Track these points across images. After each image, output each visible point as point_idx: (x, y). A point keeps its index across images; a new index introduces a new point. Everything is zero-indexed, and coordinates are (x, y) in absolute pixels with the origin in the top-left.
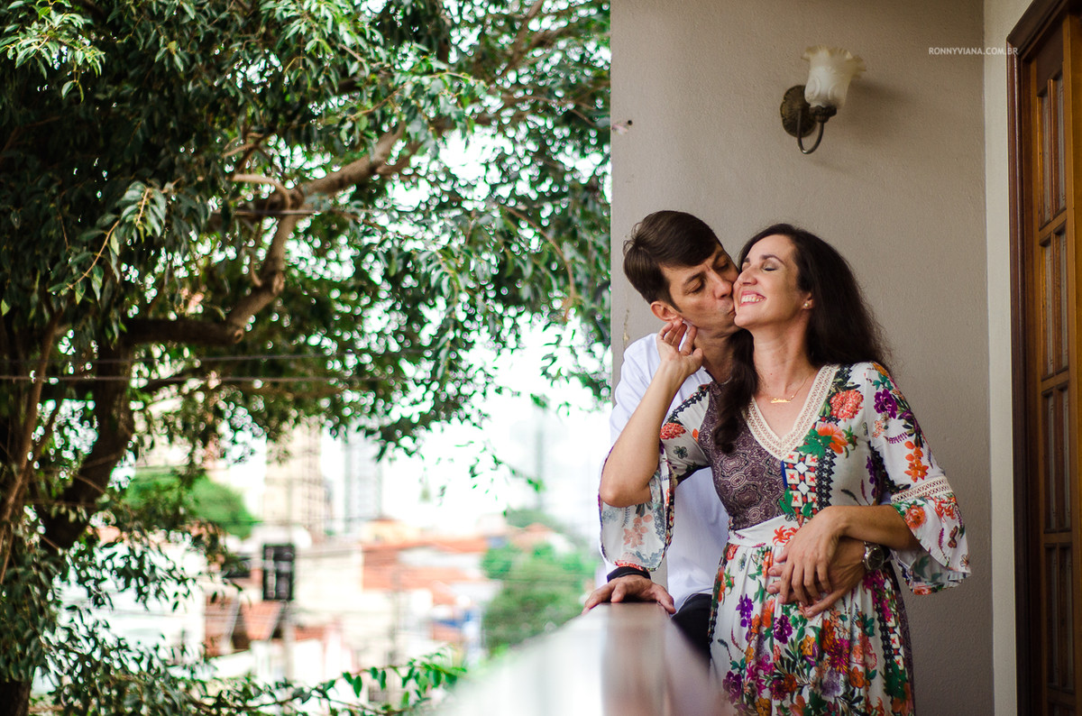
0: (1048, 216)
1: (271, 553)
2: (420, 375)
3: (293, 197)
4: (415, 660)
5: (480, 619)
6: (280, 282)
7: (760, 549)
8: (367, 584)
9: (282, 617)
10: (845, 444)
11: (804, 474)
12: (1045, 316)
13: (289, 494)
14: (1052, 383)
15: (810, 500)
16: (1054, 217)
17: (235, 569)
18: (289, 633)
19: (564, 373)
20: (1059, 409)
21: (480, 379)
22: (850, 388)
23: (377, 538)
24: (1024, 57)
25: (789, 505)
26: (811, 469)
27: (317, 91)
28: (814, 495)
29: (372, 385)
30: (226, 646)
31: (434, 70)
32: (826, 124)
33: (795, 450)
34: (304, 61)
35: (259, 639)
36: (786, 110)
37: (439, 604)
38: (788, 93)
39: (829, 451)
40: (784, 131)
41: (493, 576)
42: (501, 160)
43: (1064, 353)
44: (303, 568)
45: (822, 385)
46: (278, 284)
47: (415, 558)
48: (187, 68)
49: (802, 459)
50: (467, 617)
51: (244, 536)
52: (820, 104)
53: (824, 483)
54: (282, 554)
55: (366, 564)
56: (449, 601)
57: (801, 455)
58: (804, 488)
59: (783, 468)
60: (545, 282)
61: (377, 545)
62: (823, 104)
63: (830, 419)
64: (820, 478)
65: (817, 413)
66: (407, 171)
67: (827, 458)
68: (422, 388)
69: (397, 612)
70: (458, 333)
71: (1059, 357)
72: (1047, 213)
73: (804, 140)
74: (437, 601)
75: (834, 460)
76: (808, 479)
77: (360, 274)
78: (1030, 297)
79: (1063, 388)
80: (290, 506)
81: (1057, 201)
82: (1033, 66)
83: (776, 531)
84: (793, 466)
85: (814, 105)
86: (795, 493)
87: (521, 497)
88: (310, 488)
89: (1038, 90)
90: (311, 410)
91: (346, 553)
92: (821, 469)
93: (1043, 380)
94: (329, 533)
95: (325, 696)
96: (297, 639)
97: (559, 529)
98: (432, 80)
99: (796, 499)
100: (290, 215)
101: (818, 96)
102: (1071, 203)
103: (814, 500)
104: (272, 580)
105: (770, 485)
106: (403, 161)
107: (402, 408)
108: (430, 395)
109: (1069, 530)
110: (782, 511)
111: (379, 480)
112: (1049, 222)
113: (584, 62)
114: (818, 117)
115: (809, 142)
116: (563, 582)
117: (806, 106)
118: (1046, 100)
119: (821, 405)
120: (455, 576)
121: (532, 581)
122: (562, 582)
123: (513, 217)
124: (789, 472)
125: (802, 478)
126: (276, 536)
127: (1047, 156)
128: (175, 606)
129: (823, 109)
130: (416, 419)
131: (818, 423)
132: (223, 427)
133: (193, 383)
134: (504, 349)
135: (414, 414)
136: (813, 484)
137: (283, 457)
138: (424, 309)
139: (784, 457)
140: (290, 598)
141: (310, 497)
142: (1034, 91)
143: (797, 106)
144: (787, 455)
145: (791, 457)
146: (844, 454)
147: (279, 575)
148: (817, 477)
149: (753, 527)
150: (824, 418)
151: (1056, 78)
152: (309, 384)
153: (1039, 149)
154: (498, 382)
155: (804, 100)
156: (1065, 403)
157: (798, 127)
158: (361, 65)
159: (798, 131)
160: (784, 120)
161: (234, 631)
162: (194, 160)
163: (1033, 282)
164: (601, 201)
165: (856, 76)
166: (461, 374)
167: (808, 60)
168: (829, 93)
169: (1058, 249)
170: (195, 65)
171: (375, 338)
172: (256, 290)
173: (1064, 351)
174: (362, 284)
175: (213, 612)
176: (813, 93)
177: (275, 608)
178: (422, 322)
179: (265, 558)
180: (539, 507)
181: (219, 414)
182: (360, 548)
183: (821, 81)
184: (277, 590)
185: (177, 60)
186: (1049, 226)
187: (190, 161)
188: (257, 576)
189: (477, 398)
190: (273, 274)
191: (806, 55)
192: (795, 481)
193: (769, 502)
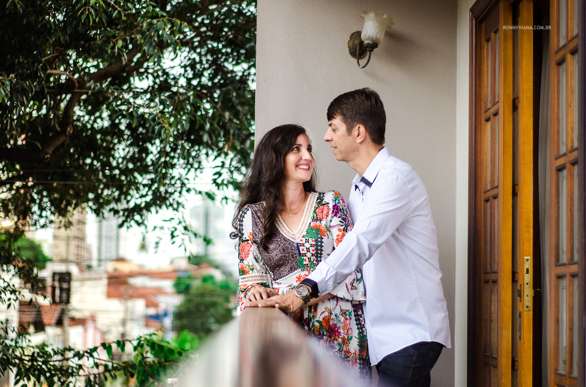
0: (489, 105)
1: (57, 277)
2: (145, 182)
3: (79, 82)
4: (141, 337)
5: (172, 315)
6: (71, 129)
7: (290, 287)
8: (110, 295)
9: (63, 312)
10: (326, 232)
11: (309, 248)
12: (487, 157)
13: (68, 245)
14: (490, 194)
15: (312, 260)
16: (493, 106)
17: (37, 285)
18: (66, 322)
19: (225, 182)
20: (492, 208)
21: (179, 184)
22: (324, 204)
23: (115, 270)
24: (479, 20)
25: (302, 264)
26: (312, 246)
27: (94, 25)
28: (314, 257)
29: (120, 186)
30: (31, 329)
31: (160, 16)
32: (372, 53)
33: (303, 237)
34: (88, 9)
35: (48, 325)
36: (351, 44)
37: (149, 307)
38: (352, 35)
39: (319, 236)
40: (350, 56)
41: (179, 292)
42: (193, 65)
43: (496, 178)
44: (75, 285)
45: (311, 204)
46: (70, 130)
47: (135, 281)
48: (24, 11)
49: (307, 241)
50: (166, 314)
51: (42, 267)
52: (370, 42)
53: (319, 252)
54: (64, 278)
55: (110, 284)
56: (155, 305)
57: (306, 239)
58: (309, 255)
59: (298, 245)
60: (217, 132)
61: (116, 274)
62: (371, 42)
63: (317, 220)
64: (317, 249)
65: (310, 218)
66: (142, 70)
67: (319, 240)
68: (147, 189)
69: (126, 311)
70: (168, 159)
71: (493, 181)
72: (489, 103)
73: (360, 61)
74: (148, 305)
75: (323, 240)
76: (311, 250)
77: (114, 126)
78: (479, 148)
79: (495, 197)
80: (68, 252)
81: (494, 97)
82: (483, 25)
83: (297, 277)
84: (303, 245)
85: (366, 42)
86: (305, 258)
87: (196, 247)
88: (78, 241)
89: (485, 38)
90: (84, 199)
91: (100, 279)
92: (317, 245)
93: (484, 193)
94: (89, 267)
95: (92, 356)
96: (70, 325)
97: (217, 267)
98: (158, 21)
99: (305, 260)
100: (77, 92)
101: (368, 38)
102: (502, 99)
103: (314, 260)
104: (57, 292)
105: (292, 255)
106: (140, 64)
107: (135, 199)
108: (150, 193)
109: (496, 272)
110: (299, 267)
111: (118, 238)
112: (489, 109)
113: (240, 13)
114: (368, 49)
115: (363, 62)
116: (220, 295)
117: (362, 42)
118: (490, 43)
119: (311, 214)
120: (159, 291)
121: (202, 295)
123: (199, 96)
124: (301, 248)
125: (308, 250)
126: (61, 268)
127: (490, 73)
128: (9, 306)
129: (371, 44)
130: (143, 205)
131: (312, 223)
132: (35, 208)
133: (18, 184)
134: (192, 168)
135: (142, 202)
136: (314, 253)
137: (68, 225)
138: (149, 145)
139: (298, 241)
140: (68, 302)
141: (78, 247)
142: (483, 39)
143: (357, 42)
144: (299, 240)
145: (301, 240)
146: (327, 236)
147: (61, 289)
148: (316, 249)
149: (285, 277)
150: (313, 220)
151: (496, 32)
152: (83, 185)
153: (485, 70)
154: (188, 186)
155: (361, 39)
156: (496, 205)
157: (357, 53)
158: (119, 12)
159: (357, 55)
160: (349, 50)
161: (35, 320)
162: (26, 61)
163: (481, 141)
164: (248, 89)
165: (389, 27)
166: (167, 182)
167: (363, 18)
168: (374, 36)
169: (494, 123)
170: (28, 10)
171: (120, 161)
172: (57, 134)
173: (496, 177)
174: (114, 131)
175: (24, 310)
176: (366, 36)
177: (59, 308)
178: (147, 153)
179: (54, 280)
180: (206, 255)
181: (33, 200)
182: (105, 276)
183: (370, 29)
184: (60, 297)
185: (19, 6)
186: (490, 111)
187: (23, 62)
188: (49, 290)
189: (177, 195)
190: (67, 125)
191: (362, 15)
192: (305, 252)
193: (292, 263)
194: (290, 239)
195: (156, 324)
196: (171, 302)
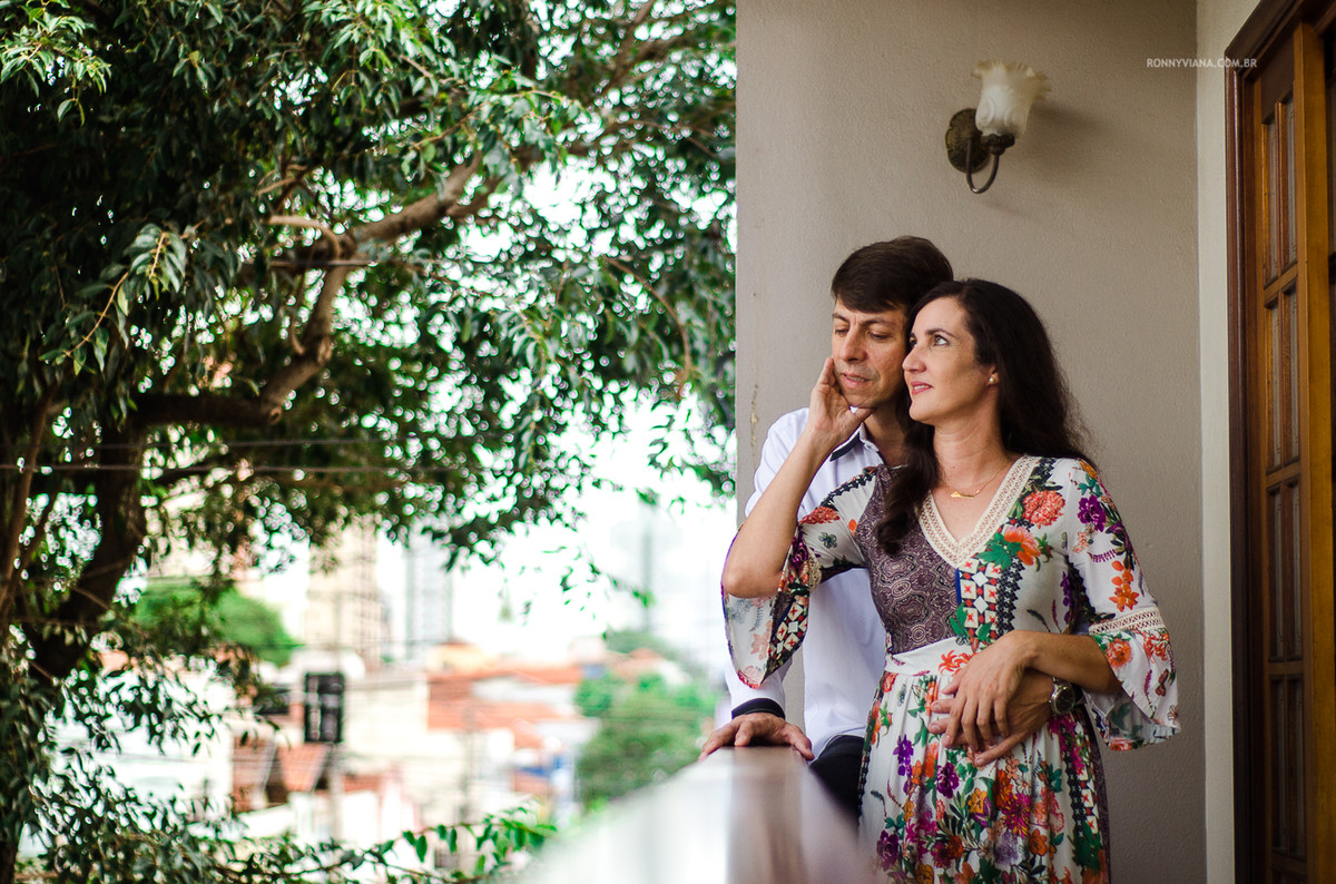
0: (1275, 271)
1: (315, 684)
2: (499, 465)
3: (343, 244)
4: (492, 817)
5: (573, 766)
6: (327, 349)
7: (922, 678)
8: (433, 723)
9: (329, 763)
10: (1036, 555)
11: (982, 587)
12: (1271, 393)
13: (338, 611)
14: (1279, 476)
15: (988, 620)
16: (1283, 272)
17: (270, 704)
18: (336, 782)
19: (677, 462)
20: (1287, 509)
21: (574, 469)
22: (1049, 489)
23: (446, 666)
24: (1246, 74)
25: (961, 624)
26: (991, 581)
27: (372, 113)
28: (993, 614)
30: (258, 799)
31: (518, 88)
32: (1001, 157)
33: (974, 557)
34: (357, 76)
35: (299, 790)
36: (953, 139)
37: (522, 747)
38: (955, 118)
39: (1016, 561)
40: (951, 165)
41: (589, 713)
42: (600, 199)
43: (1294, 440)
44: (354, 703)
45: (1015, 481)
46: (325, 351)
47: (494, 691)
48: (212, 84)
49: (982, 569)
50: (557, 764)
51: (282, 663)
52: (995, 132)
53: (1007, 600)
54: (328, 684)
55: (433, 698)
56: (535, 744)
57: (980, 564)
58: (981, 605)
59: (958, 577)
60: (654, 350)
61: (446, 675)
62: (998, 131)
63: (1021, 522)
64: (1002, 593)
65: (1006, 513)
66: (485, 213)
67: (1013, 570)
68: (503, 481)
69: (470, 757)
70: (547, 413)
71: (1287, 444)
72: (1273, 267)
73: (974, 176)
74: (520, 744)
76: (986, 593)
77: (426, 339)
78: (1253, 370)
79: (1293, 483)
80: (338, 626)
81: (1286, 252)
82: (1257, 86)
83: (943, 657)
84: (970, 577)
85: (986, 133)
86: (970, 611)
87: (624, 614)
88: (362, 603)
89: (1263, 115)
90: (364, 507)
91: (407, 684)
92: (1003, 582)
93: (1268, 474)
94: (387, 660)
95: (381, 860)
96: (347, 790)
97: (670, 655)
98: (515, 100)
99: (971, 618)
100: (340, 266)
101: (993, 122)
102: (1303, 256)
103: (993, 620)
104: (316, 717)
105: (940, 598)
106: (480, 200)
107: (477, 505)
108: (512, 490)
109: (1299, 659)
110: (953, 631)
111: (449, 593)
112: (1276, 279)
113: (703, 78)
114: (991, 148)
115: (980, 178)
116: (677, 720)
117: (977, 134)
118: (1273, 128)
119: (1011, 505)
120: (542, 713)
121: (638, 719)
122: (675, 720)
123: (616, 270)
124: (964, 583)
125: (980, 592)
126: (322, 663)
127: (1274, 198)
128: (196, 748)
129: (998, 138)
130: (494, 519)
131: (1006, 526)
132: (256, 529)
133: (219, 474)
134: (604, 433)
135: (492, 512)
136: (993, 600)
137: (331, 565)
138: (505, 383)
139: (960, 565)
140: (338, 739)
141: (363, 615)
142: (1258, 116)
143: (966, 134)
144: (964, 562)
145: (969, 565)
146: (1035, 566)
147: (324, 711)
148: (998, 592)
149: (915, 651)
150: (1013, 521)
151: (1286, 101)
152: (362, 475)
153: (1264, 190)
154: (595, 473)
155: (975, 126)
156: (1295, 502)
157: (968, 160)
158: (428, 81)
159: (967, 165)
160: (949, 152)
161: (268, 782)
162: (222, 198)
163: (1257, 356)
164: (724, 250)
165: (1039, 97)
166: (550, 464)
167: (980, 78)
168: (1006, 119)
169: (1287, 312)
170: (222, 81)
171: (444, 418)
172: (297, 359)
173: (1294, 438)
174: (428, 353)
175: (244, 757)
176: (986, 118)
177: (320, 752)
178: (502, 399)
179: (307, 690)
180: (647, 628)
181: (250, 511)
182: (425, 678)
183: (996, 105)
184: (322, 729)
185: (200, 74)
186: (1276, 284)
187: (216, 200)
188: (297, 712)
189: (571, 493)
190: (319, 338)
191: (977, 71)
192: (972, 595)
193: (937, 619)
194: (945, 558)
195: (537, 784)
196: (569, 734)
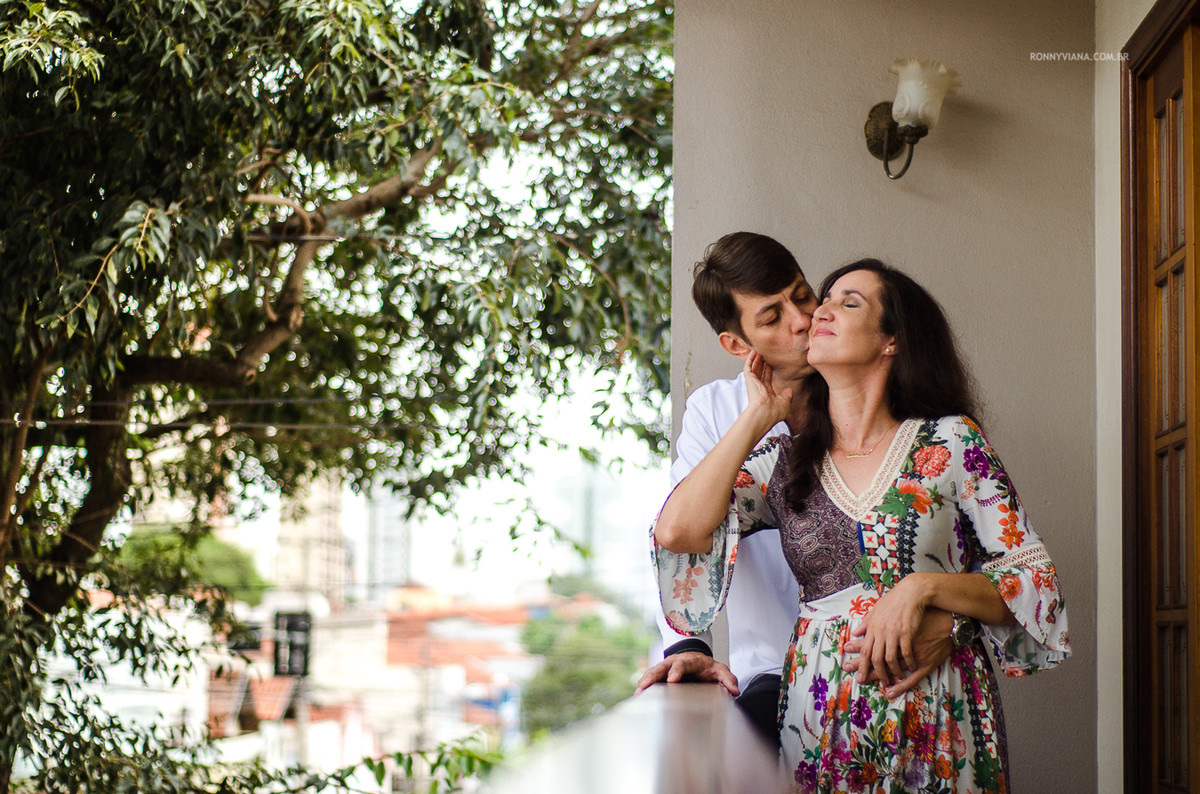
0: (1165, 253)
1: (285, 622)
2: (455, 424)
3: (313, 220)
4: (444, 745)
5: (519, 699)
7: (834, 622)
8: (392, 659)
9: (296, 694)
10: (929, 504)
11: (883, 537)
13: (306, 556)
14: (1166, 440)
15: (890, 566)
16: (1172, 254)
17: (243, 640)
18: (303, 712)
19: (617, 423)
20: (1173, 468)
21: (523, 428)
22: (936, 443)
23: (404, 606)
24: (1139, 73)
25: (866, 572)
27: (342, 101)
28: (895, 561)
29: (401, 434)
30: (231, 727)
31: (475, 80)
32: (915, 146)
33: (873, 510)
34: (329, 68)
35: (269, 719)
36: (871, 130)
37: (473, 682)
38: (873, 110)
39: (911, 510)
40: (869, 154)
41: (534, 651)
42: (549, 181)
43: (1182, 407)
44: (319, 639)
45: (904, 439)
46: (297, 318)
47: (447, 630)
48: (196, 73)
49: (881, 520)
50: (505, 697)
51: (254, 603)
52: (910, 124)
53: (906, 547)
54: (296, 623)
55: (392, 636)
56: (485, 679)
57: (879, 516)
58: (883, 553)
59: (860, 529)
60: (597, 320)
61: (404, 615)
62: (913, 123)
63: (913, 475)
64: (901, 540)
65: (898, 468)
66: (443, 193)
67: (910, 519)
68: (457, 439)
69: (426, 690)
70: (498, 376)
71: (1175, 412)
72: (1163, 249)
73: (890, 164)
74: (471, 678)
75: (918, 521)
76: (887, 542)
77: (389, 309)
78: (1144, 343)
79: (1180, 446)
80: (306, 569)
81: (1176, 235)
82: (1150, 83)
83: (852, 602)
84: (870, 528)
85: (902, 124)
86: (874, 559)
87: (567, 563)
88: (328, 549)
89: (1155, 110)
90: (331, 461)
91: (368, 623)
92: (902, 531)
93: (1157, 438)
94: (350, 601)
95: (343, 784)
96: (313, 719)
97: (609, 599)
98: (472, 90)
99: (874, 565)
100: (310, 241)
101: (907, 115)
102: (1191, 239)
103: (895, 566)
104: (285, 653)
105: (845, 549)
106: (439, 182)
107: (433, 461)
108: (466, 447)
109: (1184, 607)
110: (859, 578)
111: (407, 541)
112: (1166, 259)
113: (644, 73)
114: (907, 138)
115: (896, 165)
116: (612, 658)
117: (894, 125)
118: (1164, 122)
119: (903, 460)
120: (492, 651)
121: (578, 657)
123: (562, 246)
124: (866, 535)
125: (881, 541)
126: (291, 603)
127: (1165, 186)
128: (176, 680)
129: (912, 128)
130: (449, 473)
131: (900, 480)
132: (232, 480)
133: (198, 430)
134: (550, 395)
135: (447, 467)
136: (894, 548)
137: (299, 515)
138: (460, 349)
139: (861, 518)
140: (305, 673)
141: (328, 560)
142: (1150, 111)
143: (883, 125)
144: (864, 516)
145: (869, 517)
146: (929, 514)
147: (293, 647)
148: (898, 540)
149: (827, 598)
150: (905, 474)
151: (1176, 98)
152: (329, 432)
153: (1155, 178)
155: (892, 118)
156: (1182, 464)
157: (885, 148)
158: (393, 73)
159: (885, 153)
160: (868, 141)
161: (241, 711)
162: (203, 177)
163: (1147, 329)
164: (661, 229)
165: (950, 92)
166: (501, 423)
167: (896, 74)
168: (920, 111)
169: (1176, 289)
170: (205, 71)
171: (404, 381)
172: (271, 325)
173: (1181, 405)
174: (390, 320)
175: (219, 688)
176: (901, 111)
177: (288, 684)
178: (458, 364)
179: (277, 627)
180: (588, 575)
181: (227, 464)
182: (384, 617)
183: (911, 98)
184: (290, 663)
185: (186, 64)
186: (1166, 264)
187: (197, 179)
188: (268, 648)
189: (521, 448)
190: (291, 307)
191: (894, 68)
192: (874, 544)
193: (844, 568)
194: (847, 513)
195: (486, 715)
196: (515, 669)
